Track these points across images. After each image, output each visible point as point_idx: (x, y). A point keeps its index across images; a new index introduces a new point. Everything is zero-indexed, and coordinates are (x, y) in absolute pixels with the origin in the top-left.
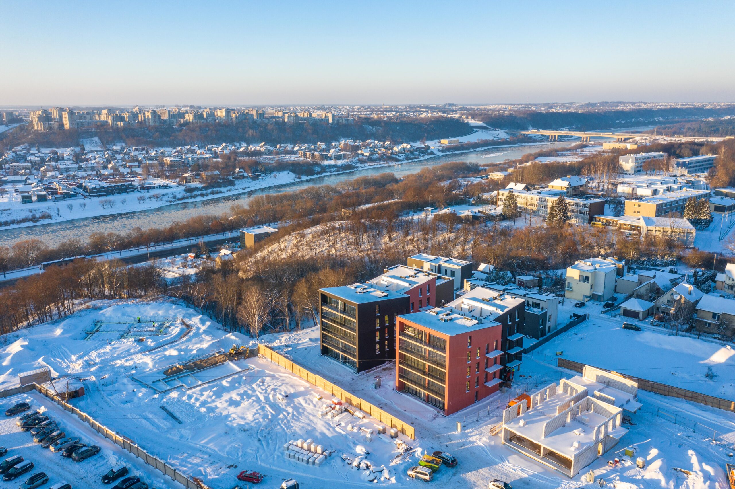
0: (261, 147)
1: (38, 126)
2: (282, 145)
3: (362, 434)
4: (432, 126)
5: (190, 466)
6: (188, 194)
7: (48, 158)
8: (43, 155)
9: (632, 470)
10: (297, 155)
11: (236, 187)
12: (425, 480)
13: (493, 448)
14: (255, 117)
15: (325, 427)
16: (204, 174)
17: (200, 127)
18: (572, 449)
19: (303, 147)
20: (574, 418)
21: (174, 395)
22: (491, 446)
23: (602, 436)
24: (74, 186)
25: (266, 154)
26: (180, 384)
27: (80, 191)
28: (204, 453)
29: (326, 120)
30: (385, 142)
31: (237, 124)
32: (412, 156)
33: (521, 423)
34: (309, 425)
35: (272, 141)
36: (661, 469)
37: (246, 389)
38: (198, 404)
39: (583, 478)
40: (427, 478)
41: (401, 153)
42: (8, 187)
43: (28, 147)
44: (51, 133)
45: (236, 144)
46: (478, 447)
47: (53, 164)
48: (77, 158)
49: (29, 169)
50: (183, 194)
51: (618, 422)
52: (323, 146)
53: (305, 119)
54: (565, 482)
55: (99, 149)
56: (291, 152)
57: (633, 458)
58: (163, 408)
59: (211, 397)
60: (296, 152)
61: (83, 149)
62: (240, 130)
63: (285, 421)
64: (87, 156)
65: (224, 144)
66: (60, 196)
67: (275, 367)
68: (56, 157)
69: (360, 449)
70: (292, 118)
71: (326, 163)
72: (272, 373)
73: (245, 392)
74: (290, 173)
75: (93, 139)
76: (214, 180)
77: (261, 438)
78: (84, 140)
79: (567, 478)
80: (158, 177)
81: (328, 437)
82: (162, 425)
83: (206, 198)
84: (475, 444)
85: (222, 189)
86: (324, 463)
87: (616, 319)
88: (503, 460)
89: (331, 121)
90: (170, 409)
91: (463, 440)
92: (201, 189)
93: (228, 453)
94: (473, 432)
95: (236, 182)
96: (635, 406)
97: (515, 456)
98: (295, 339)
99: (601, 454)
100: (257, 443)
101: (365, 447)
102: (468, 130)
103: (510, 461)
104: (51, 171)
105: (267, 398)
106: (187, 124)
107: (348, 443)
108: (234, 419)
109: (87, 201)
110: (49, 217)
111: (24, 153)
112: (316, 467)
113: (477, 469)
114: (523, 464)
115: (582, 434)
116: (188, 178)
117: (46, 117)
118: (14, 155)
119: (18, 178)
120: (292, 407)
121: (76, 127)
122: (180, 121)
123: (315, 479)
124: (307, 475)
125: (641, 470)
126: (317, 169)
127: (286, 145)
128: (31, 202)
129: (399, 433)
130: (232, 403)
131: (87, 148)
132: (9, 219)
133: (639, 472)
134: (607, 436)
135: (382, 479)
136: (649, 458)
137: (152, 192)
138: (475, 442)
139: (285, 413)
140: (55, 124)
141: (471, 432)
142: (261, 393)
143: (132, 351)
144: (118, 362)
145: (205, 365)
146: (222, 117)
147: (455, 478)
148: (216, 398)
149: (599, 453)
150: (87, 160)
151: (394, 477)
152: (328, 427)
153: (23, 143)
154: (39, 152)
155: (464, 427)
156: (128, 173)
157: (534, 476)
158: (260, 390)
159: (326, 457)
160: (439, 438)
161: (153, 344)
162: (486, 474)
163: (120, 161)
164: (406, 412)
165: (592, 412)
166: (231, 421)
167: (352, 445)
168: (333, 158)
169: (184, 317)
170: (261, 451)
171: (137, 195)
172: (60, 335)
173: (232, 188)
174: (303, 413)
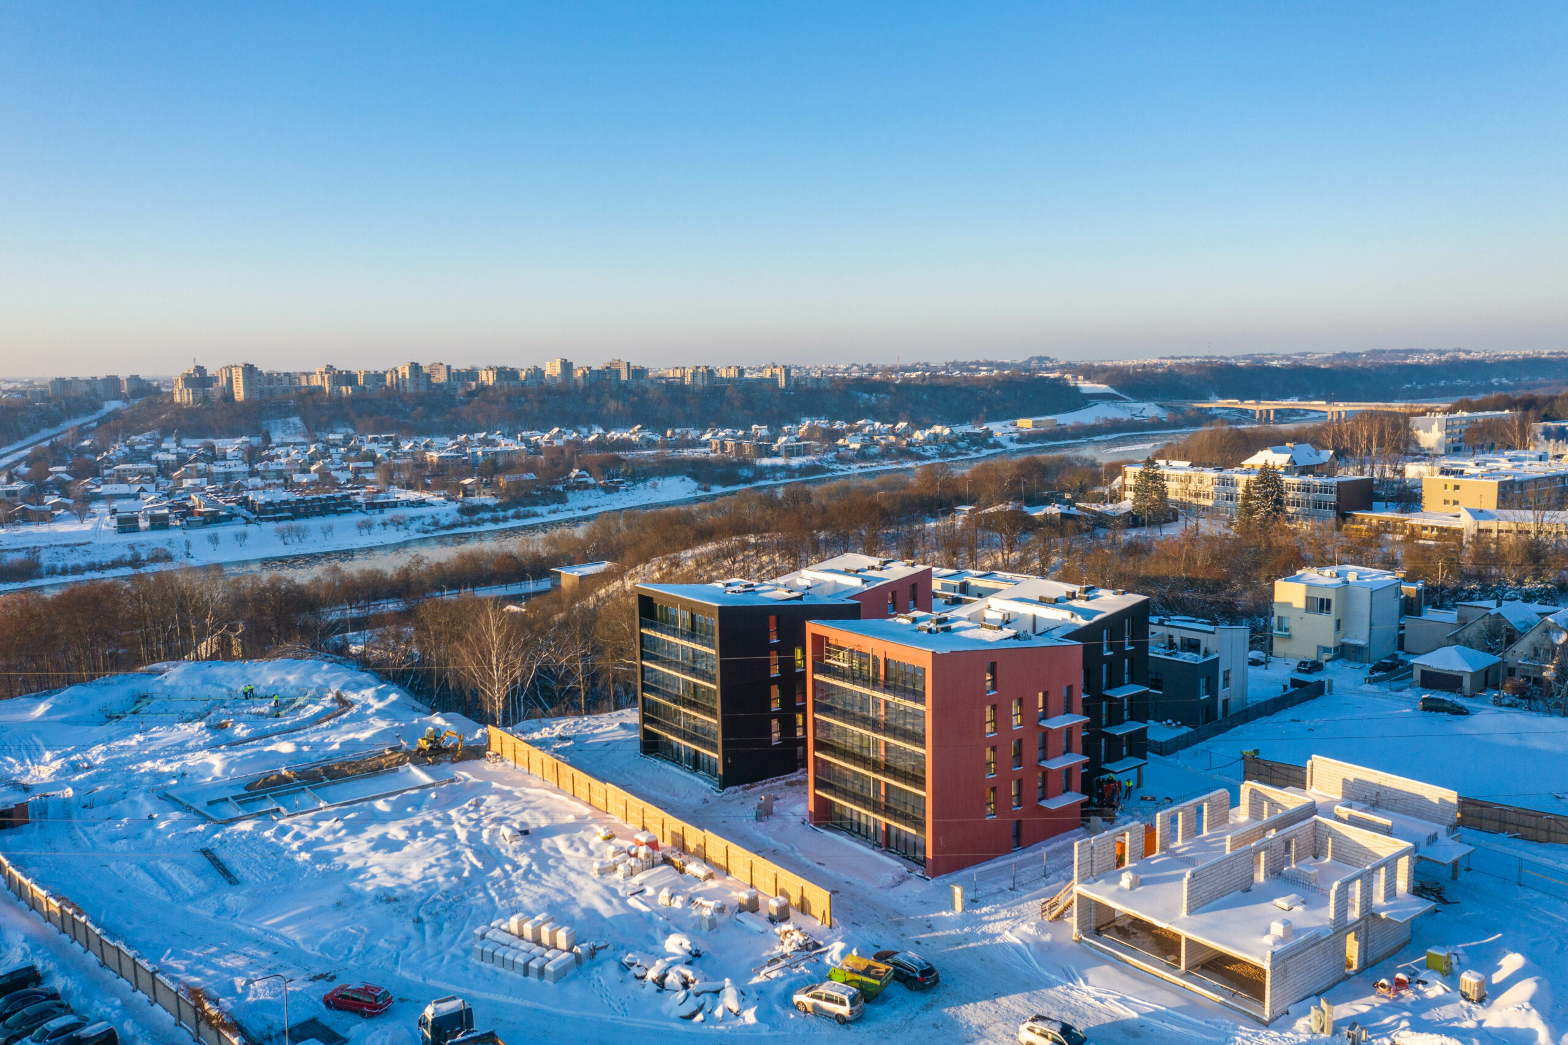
0: (634, 433)
1: (183, 396)
2: (678, 431)
3: (695, 913)
4: (998, 392)
5: (211, 972)
6: (466, 518)
7: (194, 456)
8: (185, 451)
9: (1449, 1007)
10: (708, 450)
11: (568, 506)
12: (840, 1019)
13: (1045, 950)
14: (624, 376)
15: (603, 897)
16: (503, 480)
17: (509, 396)
18: (1268, 940)
19: (721, 434)
20: (1275, 872)
21: (246, 826)
22: (1040, 945)
23: (1354, 914)
24: (233, 505)
25: (641, 448)
26: (274, 807)
27: (244, 512)
28: (261, 944)
29: (774, 380)
30: (895, 424)
31: (585, 388)
32: (952, 450)
33: (1126, 880)
34: (560, 891)
35: (656, 423)
36: (1534, 1001)
37: (429, 818)
38: (295, 846)
39: (1301, 1024)
40: (844, 1010)
41: (930, 443)
42: (100, 507)
43: (158, 437)
44: (206, 409)
45: (580, 428)
46: (1004, 946)
47: (201, 465)
48: (252, 455)
49: (150, 474)
50: (455, 516)
51: (1402, 884)
52: (763, 431)
53: (729, 380)
54: (1245, 1030)
55: (300, 439)
56: (695, 444)
57: (1450, 976)
58: (206, 852)
59: (335, 832)
60: (707, 444)
61: (267, 439)
62: (591, 401)
63: (502, 883)
64: (273, 453)
65: (556, 430)
66: (198, 518)
67: (518, 777)
68: (210, 454)
69: (676, 944)
70: (700, 376)
71: (766, 462)
72: (507, 788)
73: (426, 824)
74: (688, 479)
75: (290, 420)
76: (522, 492)
77: (425, 918)
78: (272, 423)
79: (1255, 1024)
80: (409, 486)
81: (603, 919)
82: (184, 886)
83: (502, 525)
84: (999, 940)
85: (539, 509)
86: (570, 973)
87: (1403, 694)
88: (1070, 977)
89: (782, 383)
90: (223, 855)
91: (966, 930)
92: (494, 509)
93: (322, 948)
94: (996, 912)
95: (570, 495)
96: (1451, 850)
97: (1106, 968)
98: (588, 725)
99: (1355, 967)
100: (409, 928)
101: (689, 938)
102: (1077, 400)
103: (1092, 978)
104: (192, 477)
105: (473, 838)
106: (483, 388)
107: (651, 932)
108: (374, 876)
109: (252, 529)
110: (168, 558)
111: (150, 448)
112: (548, 982)
113: (992, 995)
114: (1126, 985)
115: (1299, 909)
116: (470, 487)
117: (199, 380)
118: (127, 450)
119: (123, 489)
120: (532, 856)
121: (257, 396)
122: (470, 386)
123: (536, 1010)
124: (516, 1001)
125: (1473, 1007)
126: (745, 473)
127: (684, 430)
128: (136, 529)
129: (792, 911)
130: (385, 844)
131: (276, 439)
132: (82, 561)
133: (1469, 1011)
134: (1369, 914)
135: (719, 1012)
136: (1497, 978)
137: (389, 514)
138: (999, 935)
139: (508, 867)
140: (215, 391)
141: (991, 914)
142: (462, 826)
143: (191, 744)
144: (149, 764)
145: (349, 772)
146: (555, 375)
147: (930, 1016)
148: (346, 835)
149: (1350, 966)
150: (271, 459)
151: (753, 1010)
152: (607, 896)
153: (149, 429)
154: (179, 445)
155: (972, 902)
156: (349, 481)
157: (1156, 1015)
158: (463, 821)
159: (578, 956)
160: (899, 924)
161: (245, 734)
162: (1017, 1009)
163: (338, 461)
164: (823, 868)
165: (1328, 859)
166: (362, 881)
167: (658, 935)
168: (782, 452)
169: (343, 688)
170: (413, 945)
171: (360, 517)
172: (41, 716)
173: (560, 507)
174: (556, 868)
